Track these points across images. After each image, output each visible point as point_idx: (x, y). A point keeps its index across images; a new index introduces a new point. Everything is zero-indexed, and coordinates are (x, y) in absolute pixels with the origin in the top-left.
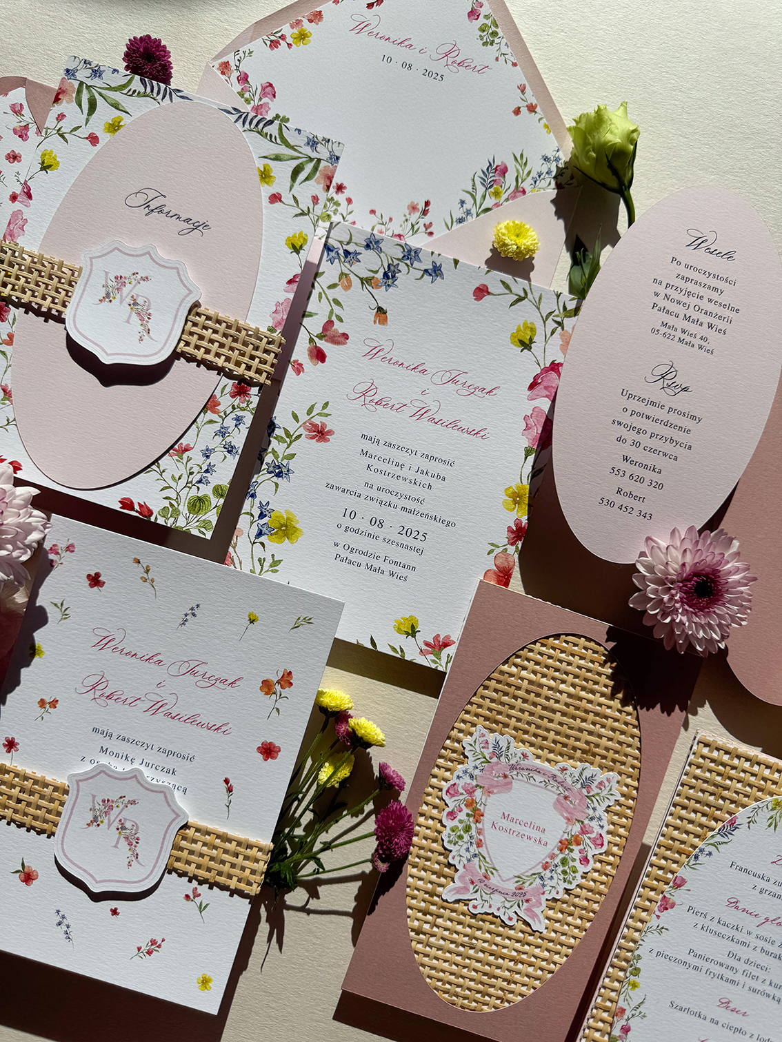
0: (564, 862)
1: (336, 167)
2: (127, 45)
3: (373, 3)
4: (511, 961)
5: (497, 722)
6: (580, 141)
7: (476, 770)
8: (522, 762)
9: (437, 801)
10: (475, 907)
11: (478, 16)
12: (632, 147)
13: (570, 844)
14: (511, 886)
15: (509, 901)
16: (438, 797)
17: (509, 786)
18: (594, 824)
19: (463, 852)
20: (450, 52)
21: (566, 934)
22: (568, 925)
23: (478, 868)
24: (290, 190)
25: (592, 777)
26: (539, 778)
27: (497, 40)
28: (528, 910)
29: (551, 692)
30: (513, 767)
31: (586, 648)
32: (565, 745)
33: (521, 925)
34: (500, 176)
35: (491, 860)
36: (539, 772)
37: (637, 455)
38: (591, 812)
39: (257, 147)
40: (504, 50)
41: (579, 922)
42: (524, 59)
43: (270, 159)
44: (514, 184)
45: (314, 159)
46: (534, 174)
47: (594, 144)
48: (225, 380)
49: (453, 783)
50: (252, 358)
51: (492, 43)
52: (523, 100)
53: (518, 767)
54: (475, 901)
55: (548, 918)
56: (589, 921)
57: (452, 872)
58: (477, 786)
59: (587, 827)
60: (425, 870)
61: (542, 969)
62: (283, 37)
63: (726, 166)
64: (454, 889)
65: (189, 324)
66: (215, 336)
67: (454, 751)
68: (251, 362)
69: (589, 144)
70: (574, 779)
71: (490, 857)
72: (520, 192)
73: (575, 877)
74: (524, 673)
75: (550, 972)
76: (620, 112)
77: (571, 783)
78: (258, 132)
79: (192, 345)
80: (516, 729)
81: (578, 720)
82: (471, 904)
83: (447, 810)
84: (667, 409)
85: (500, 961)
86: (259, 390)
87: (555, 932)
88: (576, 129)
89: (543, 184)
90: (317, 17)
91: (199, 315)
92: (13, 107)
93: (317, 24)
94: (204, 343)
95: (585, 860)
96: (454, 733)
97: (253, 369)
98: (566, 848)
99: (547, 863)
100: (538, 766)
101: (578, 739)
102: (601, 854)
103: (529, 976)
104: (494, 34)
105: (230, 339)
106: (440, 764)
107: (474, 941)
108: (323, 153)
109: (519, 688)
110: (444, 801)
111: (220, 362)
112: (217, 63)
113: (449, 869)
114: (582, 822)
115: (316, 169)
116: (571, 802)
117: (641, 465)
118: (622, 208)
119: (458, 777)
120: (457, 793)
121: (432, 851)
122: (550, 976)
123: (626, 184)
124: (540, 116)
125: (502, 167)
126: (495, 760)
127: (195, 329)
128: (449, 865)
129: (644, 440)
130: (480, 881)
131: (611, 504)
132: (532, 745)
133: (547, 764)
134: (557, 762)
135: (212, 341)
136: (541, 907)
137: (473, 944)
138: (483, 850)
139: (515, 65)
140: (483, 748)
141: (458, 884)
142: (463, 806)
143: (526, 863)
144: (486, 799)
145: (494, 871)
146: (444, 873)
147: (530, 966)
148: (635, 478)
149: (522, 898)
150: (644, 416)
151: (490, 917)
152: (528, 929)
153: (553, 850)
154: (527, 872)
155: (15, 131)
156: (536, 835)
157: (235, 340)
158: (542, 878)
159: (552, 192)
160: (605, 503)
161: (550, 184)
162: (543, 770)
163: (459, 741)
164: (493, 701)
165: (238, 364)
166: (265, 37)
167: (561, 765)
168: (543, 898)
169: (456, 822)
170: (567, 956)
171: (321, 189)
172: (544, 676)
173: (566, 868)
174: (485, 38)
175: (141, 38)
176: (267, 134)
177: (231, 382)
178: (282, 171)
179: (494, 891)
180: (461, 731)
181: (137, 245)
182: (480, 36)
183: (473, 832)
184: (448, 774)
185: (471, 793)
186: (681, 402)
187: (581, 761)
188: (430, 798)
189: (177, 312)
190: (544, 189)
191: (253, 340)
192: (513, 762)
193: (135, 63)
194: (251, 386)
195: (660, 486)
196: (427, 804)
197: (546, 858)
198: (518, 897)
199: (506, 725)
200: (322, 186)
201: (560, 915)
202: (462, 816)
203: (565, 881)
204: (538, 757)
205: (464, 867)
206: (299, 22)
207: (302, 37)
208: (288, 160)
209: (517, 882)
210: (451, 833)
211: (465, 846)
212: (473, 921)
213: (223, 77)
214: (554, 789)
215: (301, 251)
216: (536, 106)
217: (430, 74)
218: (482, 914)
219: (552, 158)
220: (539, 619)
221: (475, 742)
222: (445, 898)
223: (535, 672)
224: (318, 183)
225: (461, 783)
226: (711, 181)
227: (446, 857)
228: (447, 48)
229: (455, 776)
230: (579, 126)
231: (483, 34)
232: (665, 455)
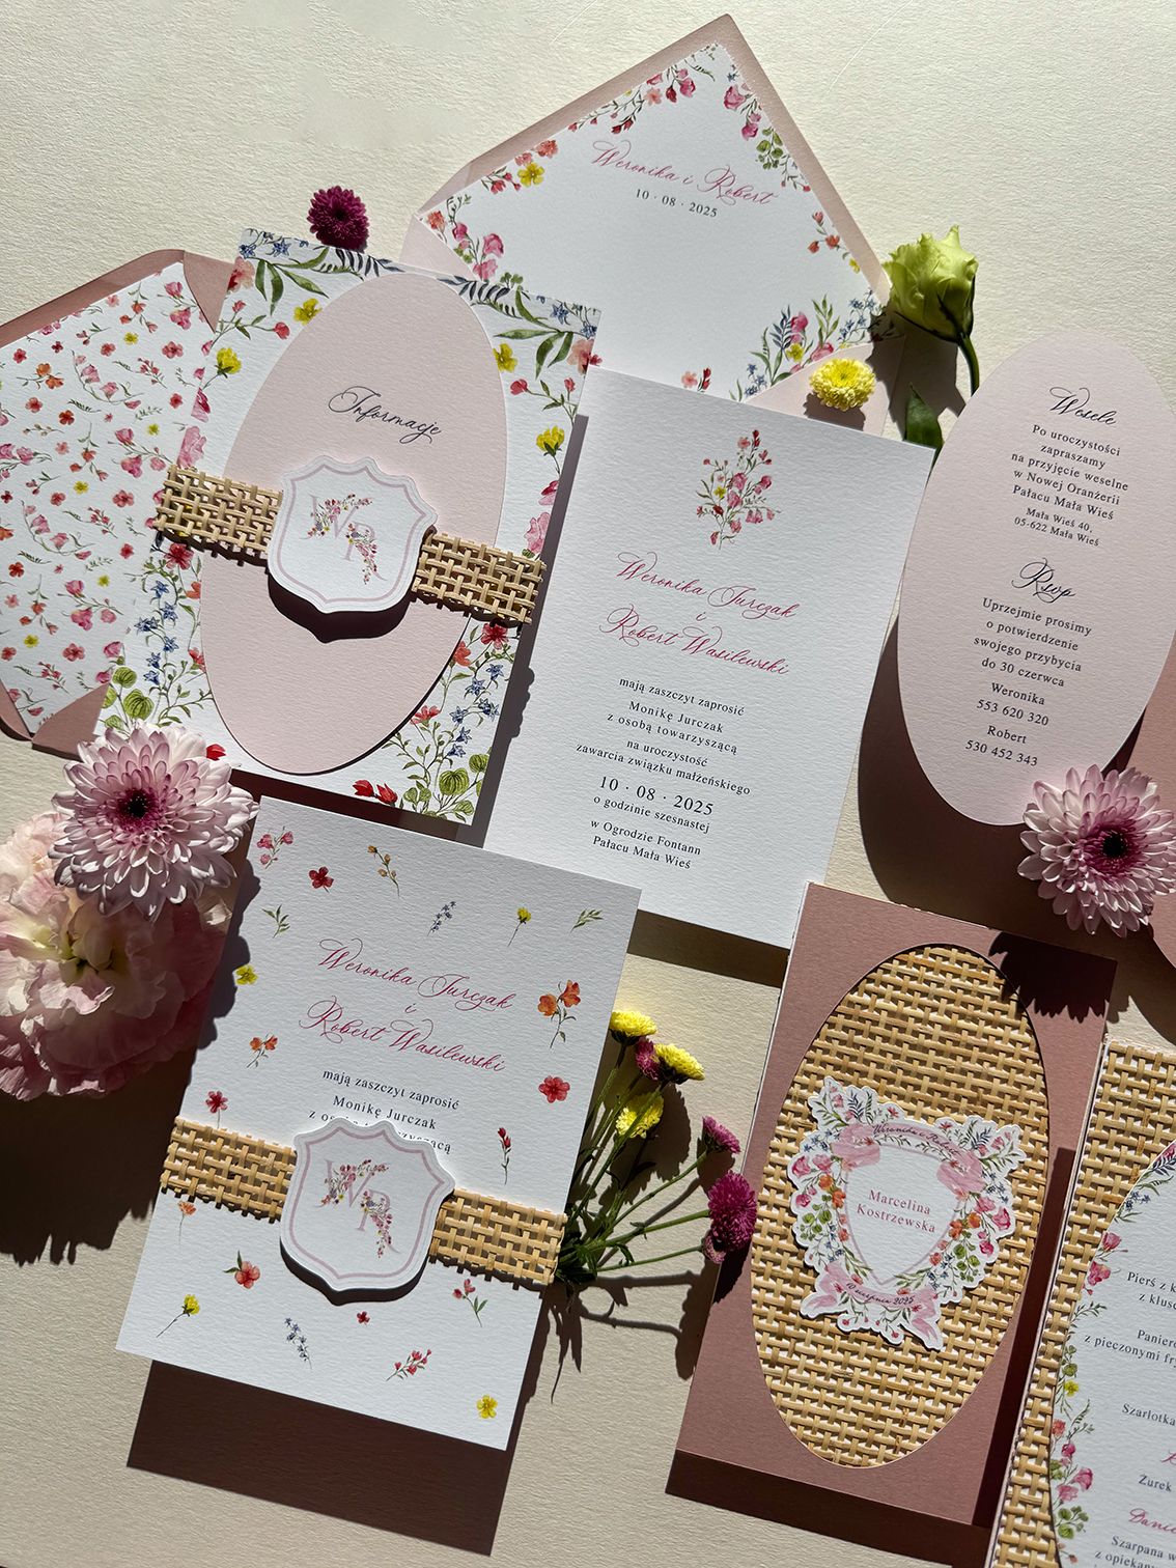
0: (959, 1251)
1: (593, 340)
2: (312, 201)
3: (620, 126)
4: (901, 1393)
5: (851, 1071)
6: (901, 280)
7: (830, 1137)
8: (890, 1121)
9: (781, 1182)
10: (846, 1323)
11: (756, 132)
12: (970, 283)
13: (965, 1226)
14: (892, 1290)
15: (890, 1311)
16: (782, 1178)
17: (876, 1155)
18: (994, 1196)
19: (823, 1249)
20: (723, 179)
21: (972, 1352)
22: (974, 1338)
23: (844, 1268)
24: (537, 374)
25: (985, 1133)
26: (914, 1140)
27: (781, 160)
28: (918, 1321)
29: (920, 1025)
30: (878, 1129)
31: (960, 962)
32: (945, 1094)
33: (909, 1344)
34: (798, 331)
35: (861, 1257)
36: (914, 1133)
37: (1011, 681)
38: (988, 1180)
39: (490, 323)
40: (792, 171)
41: (987, 1332)
42: (818, 181)
43: (509, 337)
44: (817, 340)
45: (564, 333)
46: (842, 325)
47: (920, 282)
48: (474, 623)
49: (800, 1157)
50: (507, 591)
51: (775, 164)
52: (820, 232)
53: (885, 1128)
54: (845, 1314)
55: (946, 1331)
56: (1001, 1330)
57: (811, 1278)
58: (833, 1158)
59: (986, 1201)
60: (774, 1278)
61: (945, 1402)
62: (508, 177)
63: (1092, 297)
64: (816, 1300)
65: (425, 555)
66: (458, 568)
67: (798, 1114)
68: (505, 597)
69: (914, 283)
70: (962, 1138)
71: (859, 1253)
72: (825, 349)
73: (977, 1271)
74: (880, 1002)
75: (957, 1405)
76: (950, 240)
77: (957, 1143)
78: (490, 304)
79: (431, 582)
80: (877, 1078)
81: (960, 1059)
82: (840, 1319)
83: (796, 1193)
84: (1044, 619)
85: (887, 1394)
86: (518, 630)
87: (958, 1349)
88: (893, 264)
89: (855, 337)
90: (550, 148)
91: (436, 543)
92: (169, 288)
93: (551, 157)
94: (445, 578)
95: (987, 1247)
96: (795, 1090)
97: (509, 605)
98: (960, 1232)
99: (937, 1254)
100: (913, 1125)
101: (961, 1085)
102: (1008, 1237)
103: (928, 1413)
104: (778, 152)
105: (477, 569)
106: (781, 1133)
107: (849, 1370)
108: (575, 323)
109: (875, 1023)
110: (791, 1181)
111: (468, 600)
112: (425, 215)
113: (806, 1273)
114: (978, 1196)
115: (567, 345)
116: (961, 1169)
117: (1017, 695)
118: (961, 359)
119: (807, 1148)
120: (807, 1169)
121: (781, 1251)
122: (956, 1410)
123: (965, 330)
124: (844, 252)
125: (800, 319)
126: (853, 1121)
127: (431, 561)
128: (806, 1268)
129: (1019, 661)
130: (850, 1286)
131: (982, 748)
132: (901, 1097)
133: (923, 1121)
134: (936, 1118)
135: (454, 575)
136: (935, 1316)
137: (848, 1374)
138: (849, 1244)
139: (806, 189)
140: (836, 1106)
141: (820, 1292)
142: (816, 1187)
143: (908, 1257)
144: (847, 1175)
145: (866, 1271)
146: (800, 1280)
147: (928, 1398)
148: (1010, 713)
149: (908, 1306)
150: (1016, 631)
151: (868, 1334)
152: (921, 1348)
153: (943, 1236)
154: (911, 1269)
155: (173, 318)
156: (919, 1217)
157: (484, 571)
158: (932, 1276)
159: (867, 348)
160: (974, 747)
161: (863, 336)
162: (919, 1129)
163: (803, 1100)
164: (843, 1042)
165: (489, 600)
166: (485, 178)
167: (942, 1120)
168: (937, 1303)
169: (809, 1209)
170: (976, 1381)
171: (577, 371)
172: (908, 1003)
173: (963, 1260)
174: (766, 159)
175: (329, 191)
176: (501, 306)
177: (482, 624)
178: (525, 351)
179: (870, 1298)
180: (804, 1086)
181: (350, 460)
182: (760, 156)
183: (834, 1220)
184: (792, 1145)
185: (826, 1168)
186: (1062, 609)
187: (968, 1113)
188: (771, 1179)
189: (409, 541)
190: (856, 343)
191: (506, 569)
192: (877, 1121)
193: (323, 223)
194: (507, 627)
195: (1045, 720)
196: (768, 1188)
197: (934, 1248)
198: (902, 1305)
199: (864, 1074)
200: (577, 366)
201: (961, 1326)
202: (816, 1200)
203: (963, 1278)
204: (911, 1113)
205: (826, 1269)
206: (526, 157)
207: (533, 174)
208: (531, 337)
209: (899, 1284)
210: (804, 1224)
211: (825, 1241)
212: (846, 1342)
213: (435, 232)
214: (936, 1154)
215: (557, 452)
216: (838, 239)
217: (700, 209)
218: (857, 1331)
219: (864, 303)
220: (894, 928)
221: (824, 1099)
222: (804, 1314)
223: (895, 1000)
224: (572, 363)
225: (811, 1155)
226: (1074, 317)
227: (801, 1257)
228: (719, 175)
229: (802, 1147)
230: (898, 261)
231: (763, 154)
232: (1047, 679)
